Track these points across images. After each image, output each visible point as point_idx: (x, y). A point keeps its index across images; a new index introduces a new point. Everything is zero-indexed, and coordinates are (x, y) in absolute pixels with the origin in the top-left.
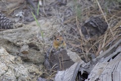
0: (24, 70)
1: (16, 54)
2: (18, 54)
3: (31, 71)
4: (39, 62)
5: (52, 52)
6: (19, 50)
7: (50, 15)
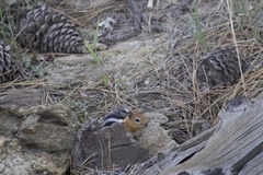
0: (21, 167)
1: (9, 132)
2: (14, 133)
3: (38, 168)
4: (61, 147)
5: (89, 130)
6: (19, 125)
7: (158, 31)
